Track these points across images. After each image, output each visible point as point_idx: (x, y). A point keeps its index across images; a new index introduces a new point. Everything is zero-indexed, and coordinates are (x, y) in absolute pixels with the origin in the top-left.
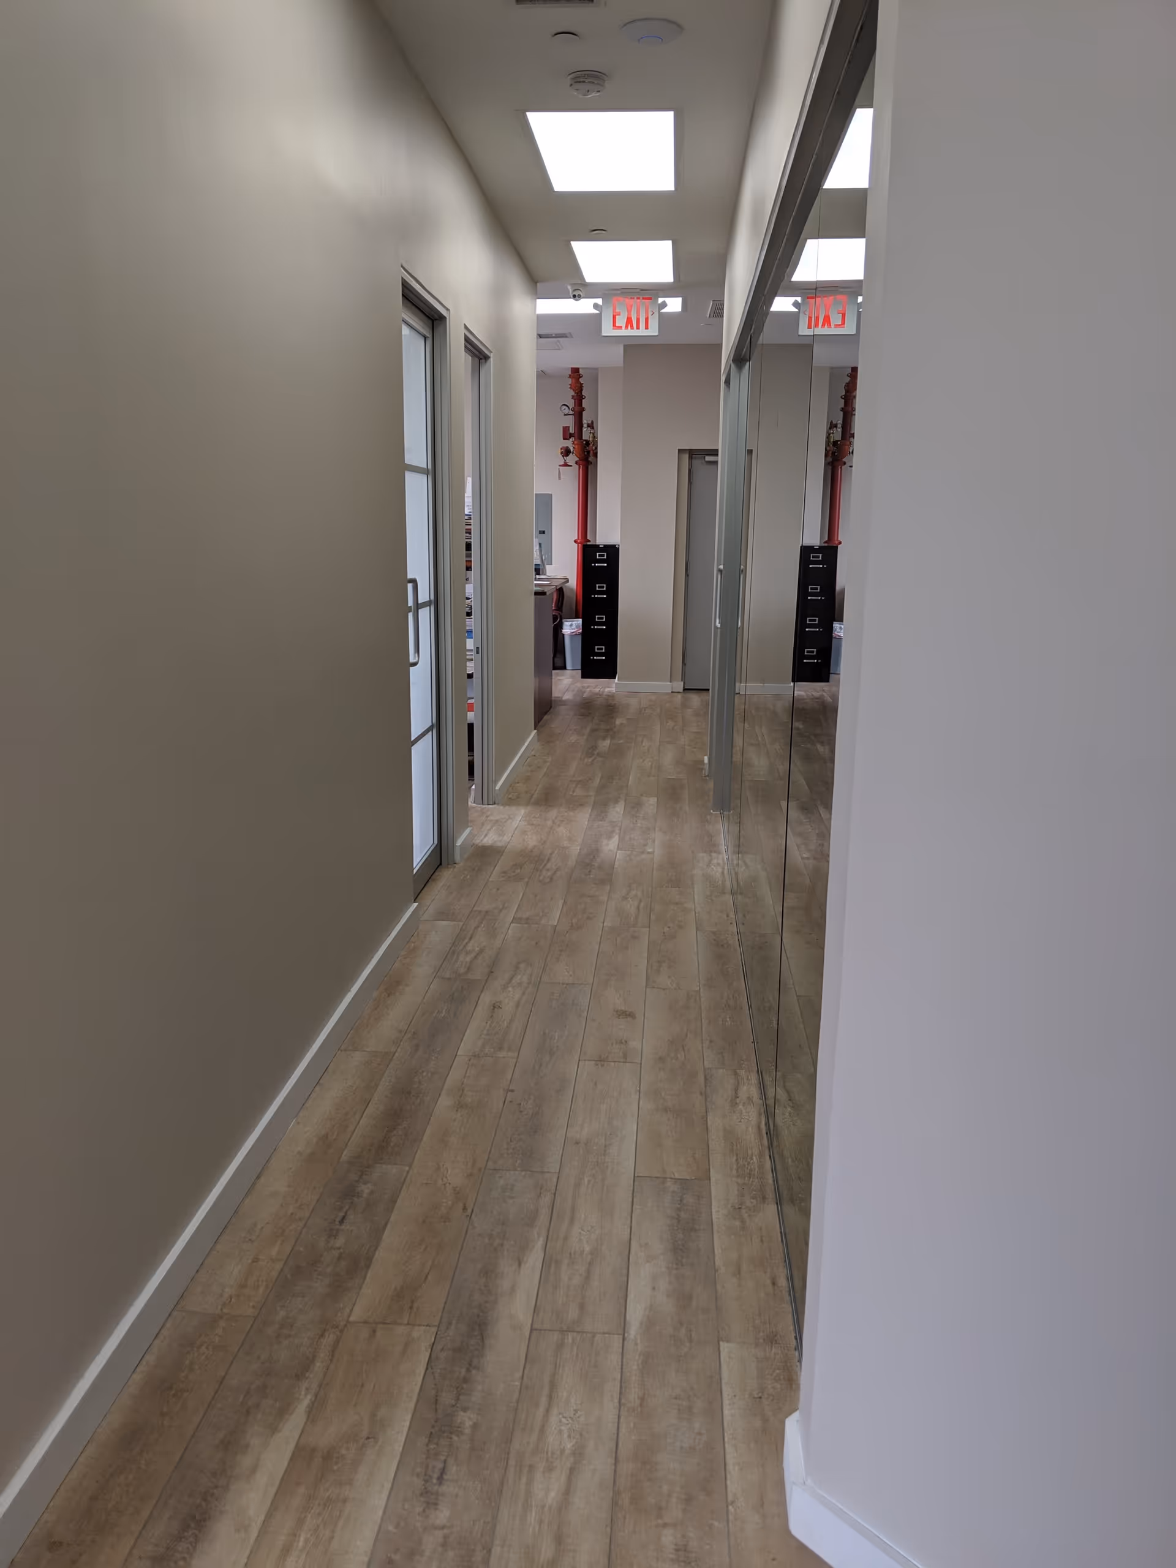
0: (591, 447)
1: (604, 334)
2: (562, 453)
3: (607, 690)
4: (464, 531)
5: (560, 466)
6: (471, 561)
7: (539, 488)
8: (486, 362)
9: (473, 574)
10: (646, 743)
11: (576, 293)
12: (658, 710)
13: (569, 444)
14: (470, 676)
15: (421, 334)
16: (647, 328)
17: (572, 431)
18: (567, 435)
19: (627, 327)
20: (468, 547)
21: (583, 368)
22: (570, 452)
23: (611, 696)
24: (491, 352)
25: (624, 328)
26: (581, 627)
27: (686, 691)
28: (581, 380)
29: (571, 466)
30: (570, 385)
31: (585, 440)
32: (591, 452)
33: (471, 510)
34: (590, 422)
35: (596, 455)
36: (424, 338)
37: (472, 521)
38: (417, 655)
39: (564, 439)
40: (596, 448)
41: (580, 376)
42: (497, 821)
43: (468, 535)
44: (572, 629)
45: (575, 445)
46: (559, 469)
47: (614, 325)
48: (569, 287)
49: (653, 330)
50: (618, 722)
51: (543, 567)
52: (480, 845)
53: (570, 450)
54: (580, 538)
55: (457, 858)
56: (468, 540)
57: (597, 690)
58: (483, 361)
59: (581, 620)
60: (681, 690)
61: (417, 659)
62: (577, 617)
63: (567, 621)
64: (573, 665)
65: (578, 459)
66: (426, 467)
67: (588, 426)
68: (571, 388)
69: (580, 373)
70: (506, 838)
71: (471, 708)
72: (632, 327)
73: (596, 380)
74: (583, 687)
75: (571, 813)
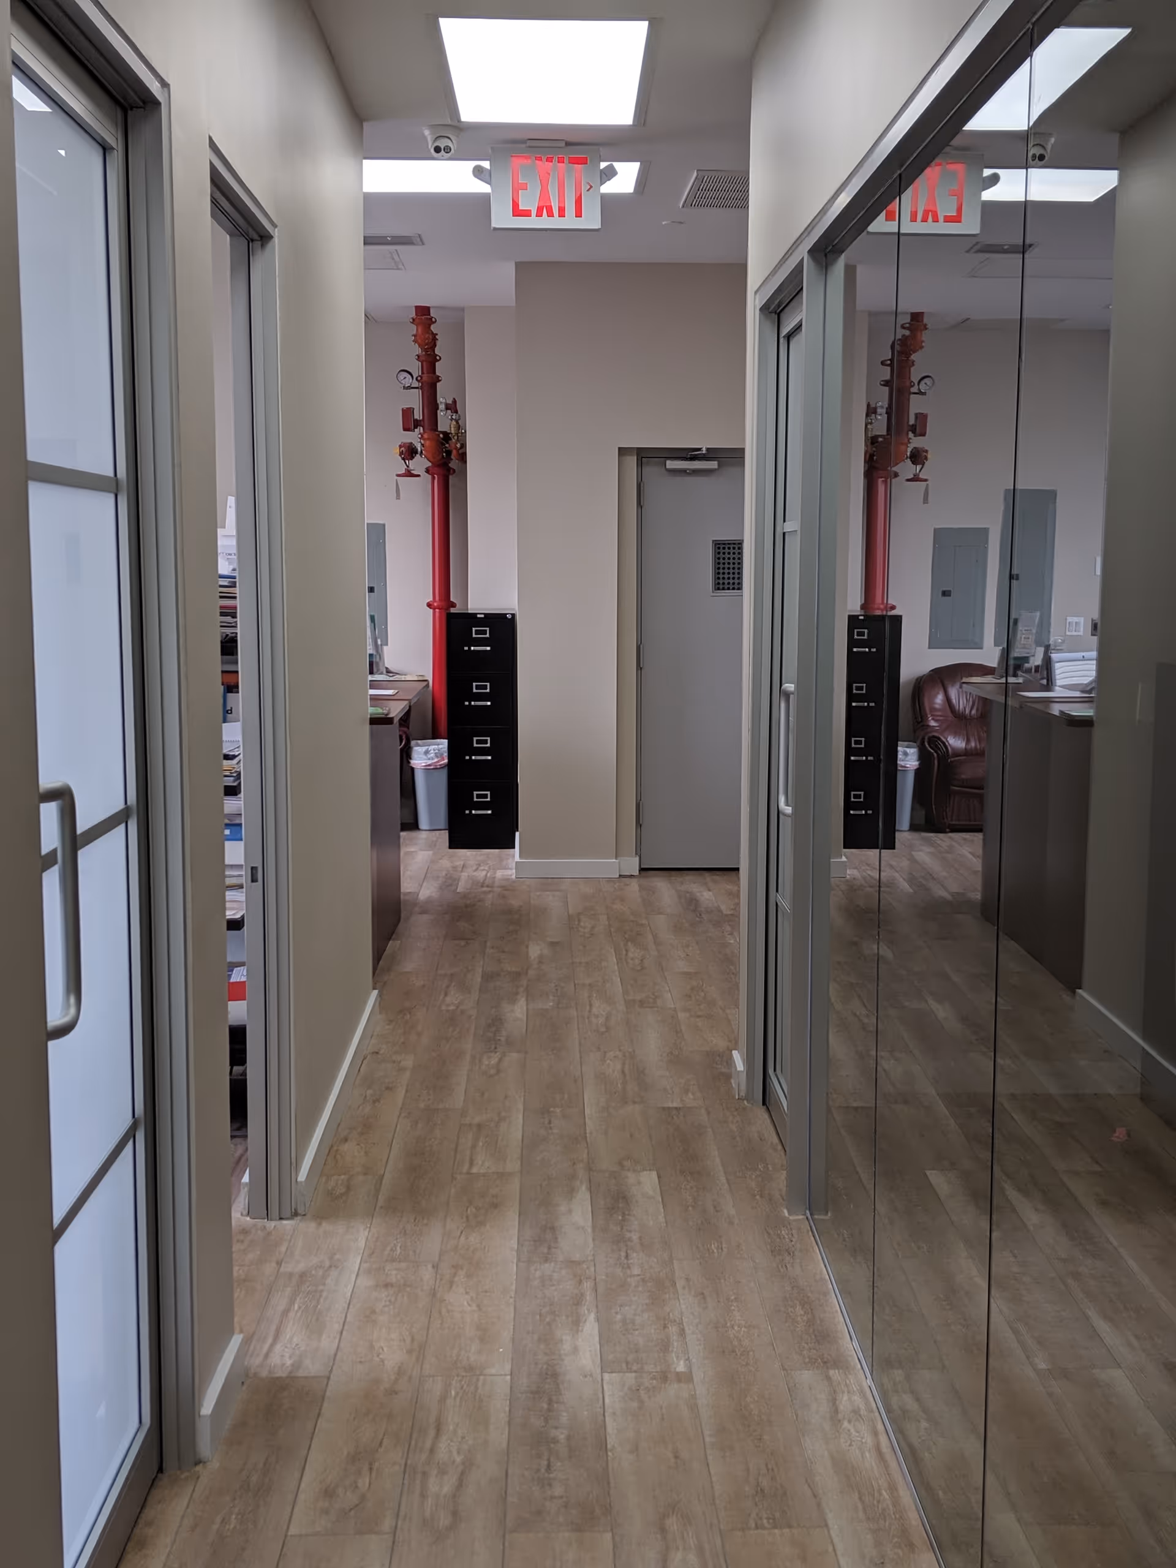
0: (454, 443)
1: (494, 224)
2: (401, 453)
3: (499, 874)
4: (218, 611)
5: (398, 475)
6: (237, 672)
7: (371, 517)
8: (263, 246)
9: (241, 701)
10: (599, 1008)
11: (442, 143)
12: (603, 919)
13: (414, 438)
14: (235, 925)
15: (94, 139)
16: (579, 214)
17: (418, 415)
18: (409, 422)
19: (539, 214)
20: (229, 646)
21: (437, 308)
22: (416, 453)
23: (508, 888)
24: (275, 226)
25: (534, 213)
26: (446, 754)
27: (644, 873)
28: (433, 328)
29: (418, 476)
30: (415, 336)
31: (442, 432)
32: (454, 452)
33: (235, 565)
34: (450, 401)
35: (463, 457)
36: (101, 151)
37: (237, 590)
38: (72, 1000)
39: (405, 429)
40: (464, 446)
41: (431, 321)
42: (303, 1276)
43: (229, 619)
44: (429, 759)
45: (424, 439)
46: (396, 480)
47: (515, 205)
48: (427, 132)
49: (592, 220)
50: (535, 951)
51: (378, 659)
52: (264, 1373)
53: (417, 449)
54: (437, 598)
55: (205, 1443)
56: (228, 631)
57: (481, 875)
58: (258, 244)
59: (446, 741)
60: (636, 873)
61: (72, 1011)
62: (435, 735)
63: (418, 745)
64: (431, 820)
65: (430, 464)
66: (112, 474)
67: (448, 407)
68: (415, 341)
69: (432, 315)
70: (327, 1343)
71: (237, 992)
72: (550, 214)
73: (459, 329)
74: (455, 868)
75: (474, 1239)
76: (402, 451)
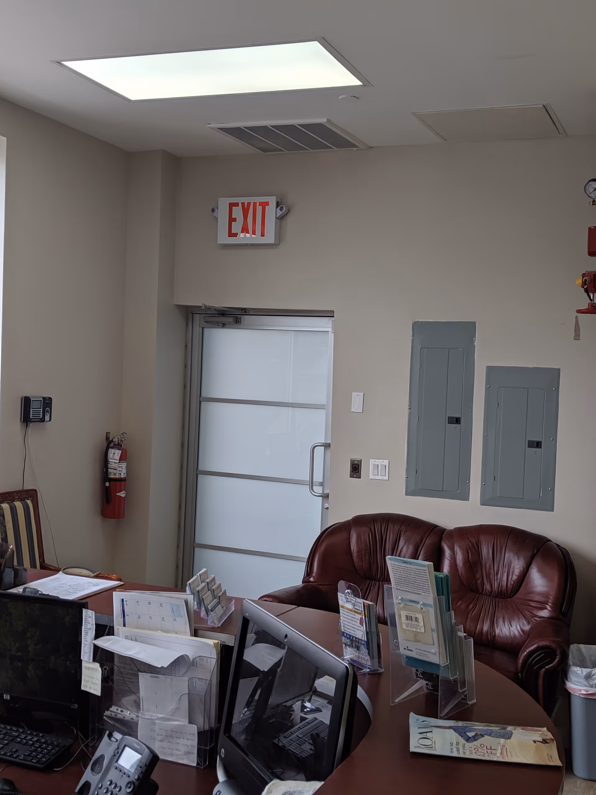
5: (579, 311)
7: (543, 361)
46: (577, 317)
76: (586, 280)
